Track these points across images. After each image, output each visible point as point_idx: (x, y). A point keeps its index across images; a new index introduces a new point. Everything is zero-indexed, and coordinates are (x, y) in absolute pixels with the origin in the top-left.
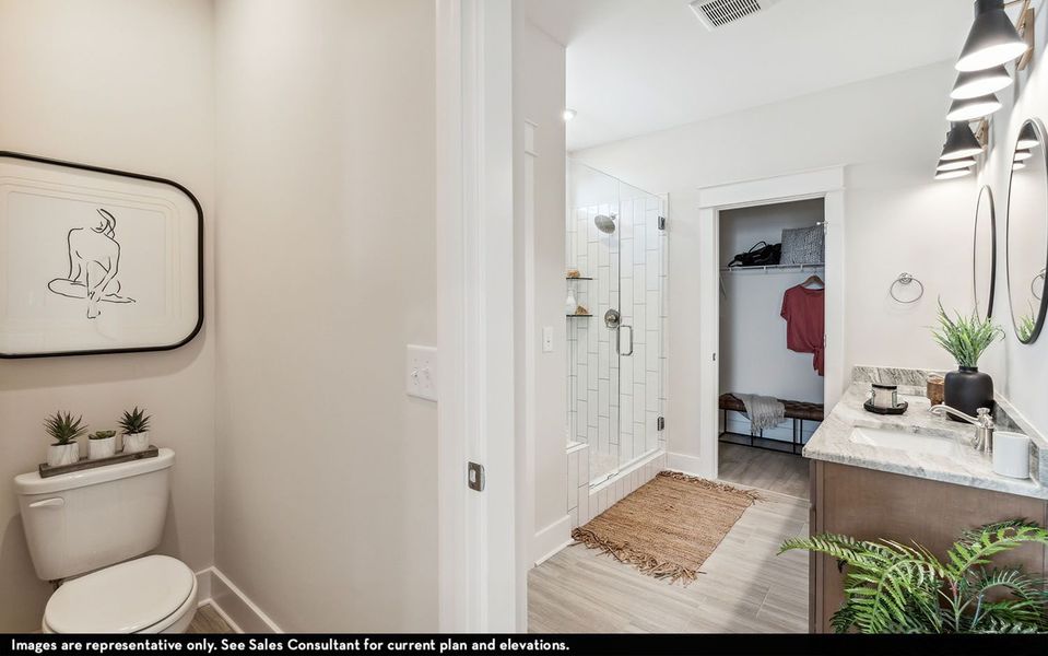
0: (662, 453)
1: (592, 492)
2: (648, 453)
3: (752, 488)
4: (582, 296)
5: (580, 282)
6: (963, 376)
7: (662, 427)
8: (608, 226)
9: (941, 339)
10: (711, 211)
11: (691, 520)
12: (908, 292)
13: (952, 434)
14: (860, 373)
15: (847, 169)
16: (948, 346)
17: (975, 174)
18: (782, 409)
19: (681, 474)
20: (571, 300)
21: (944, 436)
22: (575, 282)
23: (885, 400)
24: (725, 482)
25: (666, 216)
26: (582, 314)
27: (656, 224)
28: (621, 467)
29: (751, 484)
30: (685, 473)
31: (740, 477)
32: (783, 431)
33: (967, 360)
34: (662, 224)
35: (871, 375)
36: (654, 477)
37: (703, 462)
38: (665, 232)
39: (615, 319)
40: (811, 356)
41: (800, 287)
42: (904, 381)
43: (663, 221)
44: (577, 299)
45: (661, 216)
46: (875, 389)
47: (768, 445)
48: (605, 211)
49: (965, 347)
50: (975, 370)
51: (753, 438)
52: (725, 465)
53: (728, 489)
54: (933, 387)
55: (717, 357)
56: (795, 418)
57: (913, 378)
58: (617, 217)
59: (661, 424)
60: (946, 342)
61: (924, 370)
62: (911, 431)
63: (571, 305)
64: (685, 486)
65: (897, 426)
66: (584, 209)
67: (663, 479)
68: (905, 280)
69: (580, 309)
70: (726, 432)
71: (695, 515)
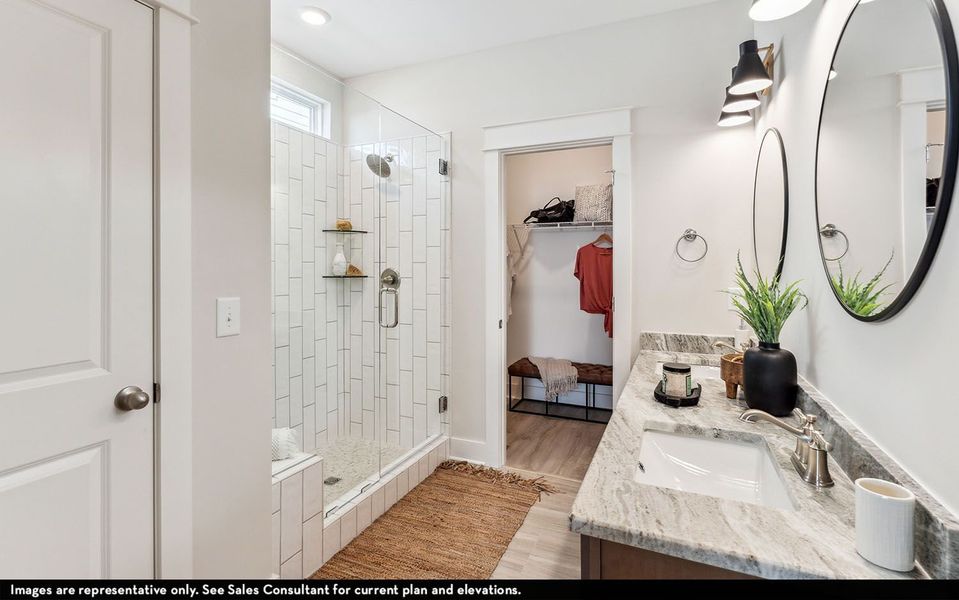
0: (445, 438)
1: (327, 522)
2: (429, 440)
3: (541, 474)
4: (356, 254)
5: (354, 235)
6: (765, 355)
7: (445, 408)
8: (382, 168)
9: (741, 307)
10: (497, 154)
11: (462, 539)
12: (692, 250)
13: (759, 438)
14: (648, 341)
15: (633, 112)
16: (749, 317)
17: (754, 123)
18: (574, 372)
19: (465, 463)
20: (340, 258)
21: (751, 440)
22: (347, 236)
23: (677, 386)
24: (511, 470)
25: (448, 160)
26: (354, 274)
27: (437, 168)
28: (383, 471)
29: (538, 470)
30: (468, 460)
31: (528, 462)
32: (577, 396)
33: (769, 335)
34: (445, 169)
35: (658, 342)
36: (432, 471)
37: (488, 448)
38: (448, 179)
39: (392, 280)
40: (602, 317)
41: (592, 245)
42: (690, 348)
43: (445, 165)
44: (348, 255)
45: (443, 158)
46: (667, 373)
47: (563, 412)
48: (381, 151)
49: (765, 316)
50: (776, 346)
51: (547, 404)
52: (516, 445)
53: (514, 480)
54: (728, 367)
55: (504, 325)
56: (587, 382)
57: (699, 345)
58: (396, 158)
59: (444, 404)
60: (746, 312)
61: (709, 335)
62: (711, 433)
63: (340, 264)
64: (466, 480)
65: (695, 429)
66: (358, 148)
67: (442, 475)
68: (690, 237)
69: (352, 268)
70: (523, 399)
71: (470, 529)
